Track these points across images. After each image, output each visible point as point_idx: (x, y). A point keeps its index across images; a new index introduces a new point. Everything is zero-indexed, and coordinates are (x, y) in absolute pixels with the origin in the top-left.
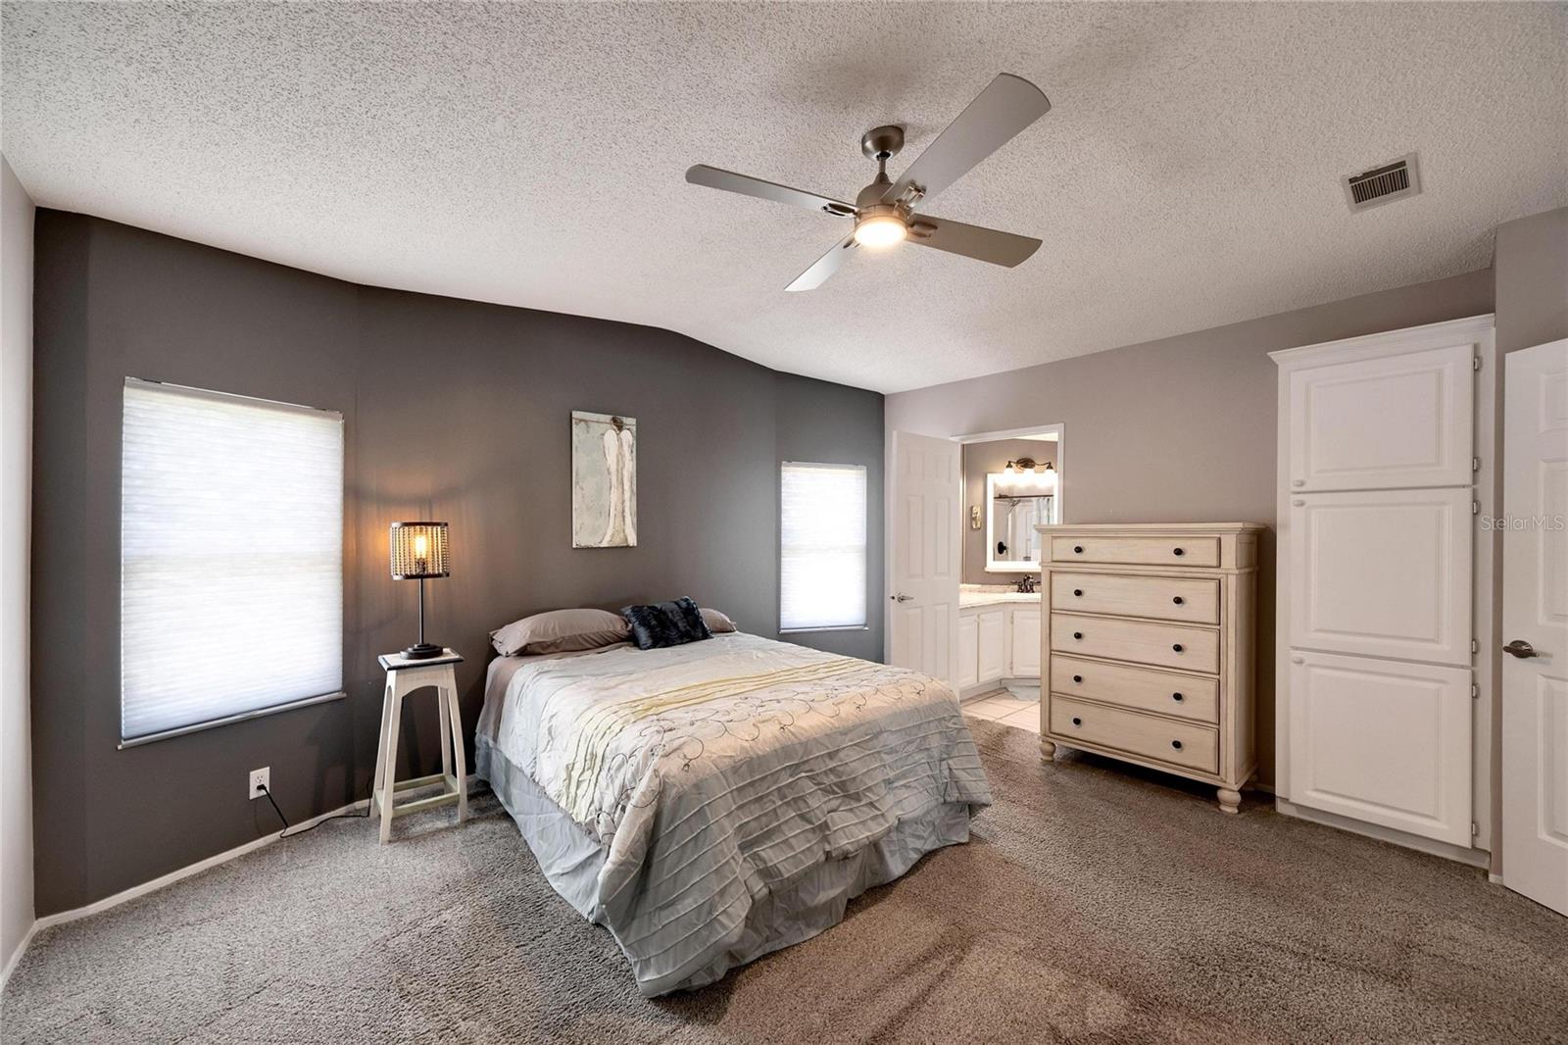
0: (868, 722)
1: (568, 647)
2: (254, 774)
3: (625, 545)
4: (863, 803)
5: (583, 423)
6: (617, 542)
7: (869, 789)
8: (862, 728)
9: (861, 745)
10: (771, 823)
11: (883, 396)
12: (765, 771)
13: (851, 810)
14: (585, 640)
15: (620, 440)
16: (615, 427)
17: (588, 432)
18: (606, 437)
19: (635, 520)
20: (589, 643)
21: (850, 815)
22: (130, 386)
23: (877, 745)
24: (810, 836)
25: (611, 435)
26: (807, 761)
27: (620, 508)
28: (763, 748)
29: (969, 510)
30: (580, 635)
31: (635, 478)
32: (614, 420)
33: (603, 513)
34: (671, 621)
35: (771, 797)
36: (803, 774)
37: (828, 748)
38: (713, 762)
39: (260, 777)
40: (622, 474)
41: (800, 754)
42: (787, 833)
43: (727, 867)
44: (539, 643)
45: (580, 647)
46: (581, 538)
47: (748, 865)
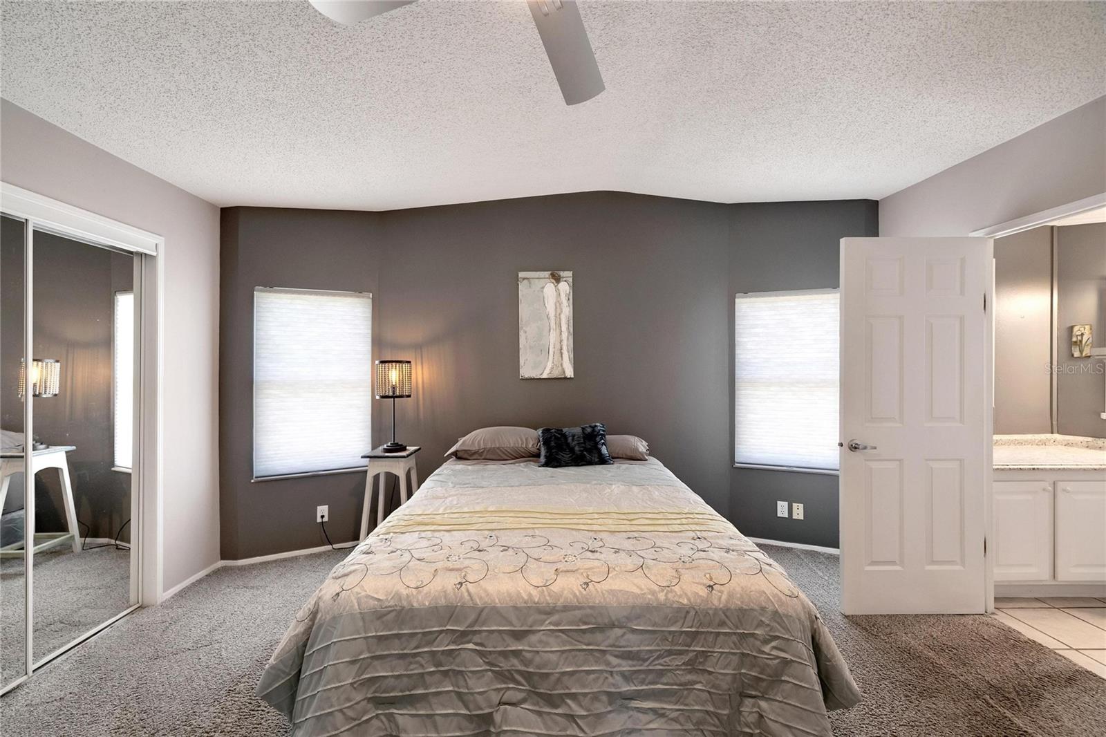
0: (592, 608)
1: (488, 457)
2: (319, 508)
3: (563, 376)
4: (559, 711)
5: (526, 281)
6: (556, 374)
7: (573, 696)
8: (577, 612)
9: (570, 634)
10: (414, 688)
11: (877, 201)
12: (416, 628)
13: (539, 713)
14: (504, 453)
15: (557, 291)
16: (554, 282)
17: (530, 287)
18: (545, 290)
19: (572, 356)
20: (505, 454)
21: (533, 717)
22: (258, 291)
23: (604, 641)
24: (465, 723)
25: (550, 288)
26: (480, 632)
27: (558, 346)
28: (421, 600)
29: (1065, 334)
30: (498, 448)
31: (572, 321)
32: (553, 276)
33: (543, 350)
34: (568, 445)
35: (419, 659)
36: (471, 646)
37: (511, 624)
38: (359, 600)
39: (323, 511)
40: (560, 318)
41: (469, 621)
42: (434, 706)
43: (330, 718)
44: (466, 451)
45: (499, 458)
46: (526, 371)
47: (380, 724)
